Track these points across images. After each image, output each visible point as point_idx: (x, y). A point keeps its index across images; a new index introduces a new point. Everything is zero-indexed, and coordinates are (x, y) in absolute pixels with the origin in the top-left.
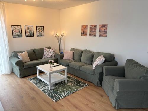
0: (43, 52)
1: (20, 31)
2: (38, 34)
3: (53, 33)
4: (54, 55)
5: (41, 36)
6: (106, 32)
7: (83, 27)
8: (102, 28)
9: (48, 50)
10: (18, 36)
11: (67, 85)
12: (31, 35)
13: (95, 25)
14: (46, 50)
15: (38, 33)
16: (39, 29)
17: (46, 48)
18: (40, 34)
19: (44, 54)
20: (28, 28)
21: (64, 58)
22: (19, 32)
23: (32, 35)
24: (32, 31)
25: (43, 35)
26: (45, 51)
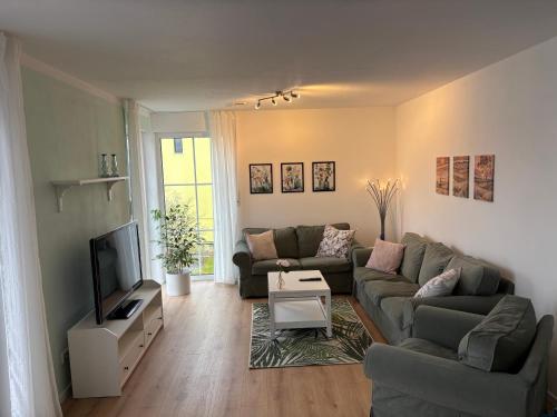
0: (322, 238)
1: (269, 179)
2: (317, 185)
3: (364, 181)
4: (345, 251)
5: (327, 189)
6: (490, 185)
7: (439, 160)
8: (480, 169)
9: (333, 231)
10: (263, 191)
11: (327, 343)
12: (296, 188)
13: (464, 158)
14: (329, 231)
15: (317, 181)
16: (321, 170)
17: (333, 225)
18: (322, 186)
19: (322, 244)
20: (290, 169)
21: (370, 264)
22: (267, 180)
23: (298, 188)
24: (300, 177)
25: (331, 186)
26: (325, 234)
